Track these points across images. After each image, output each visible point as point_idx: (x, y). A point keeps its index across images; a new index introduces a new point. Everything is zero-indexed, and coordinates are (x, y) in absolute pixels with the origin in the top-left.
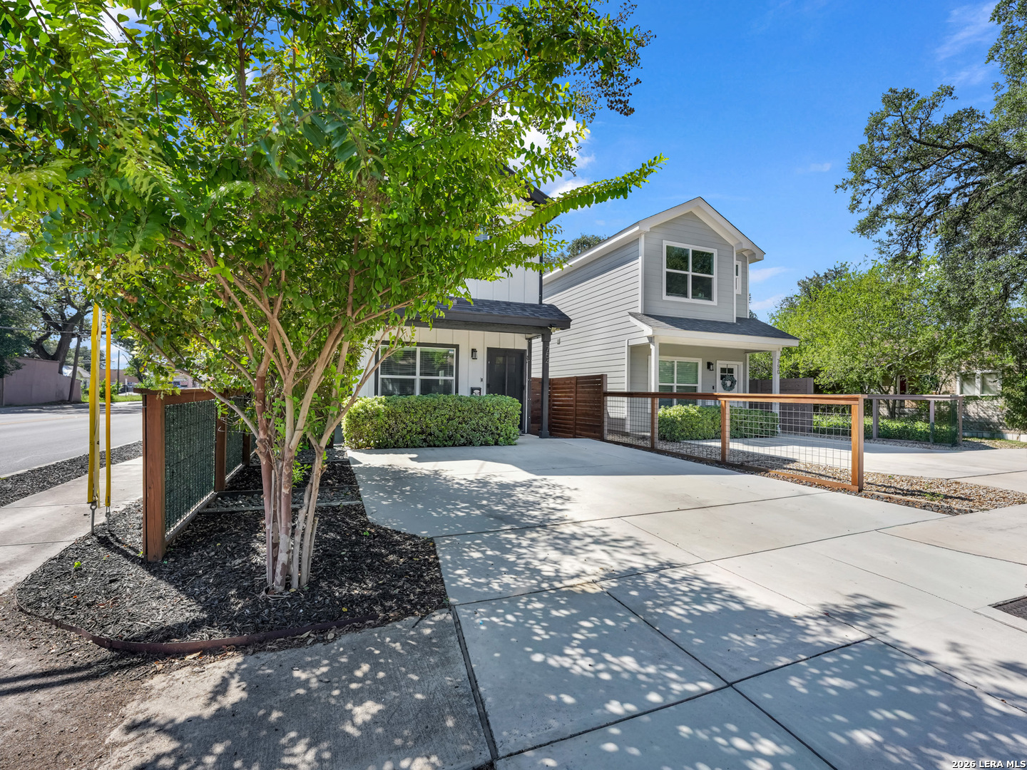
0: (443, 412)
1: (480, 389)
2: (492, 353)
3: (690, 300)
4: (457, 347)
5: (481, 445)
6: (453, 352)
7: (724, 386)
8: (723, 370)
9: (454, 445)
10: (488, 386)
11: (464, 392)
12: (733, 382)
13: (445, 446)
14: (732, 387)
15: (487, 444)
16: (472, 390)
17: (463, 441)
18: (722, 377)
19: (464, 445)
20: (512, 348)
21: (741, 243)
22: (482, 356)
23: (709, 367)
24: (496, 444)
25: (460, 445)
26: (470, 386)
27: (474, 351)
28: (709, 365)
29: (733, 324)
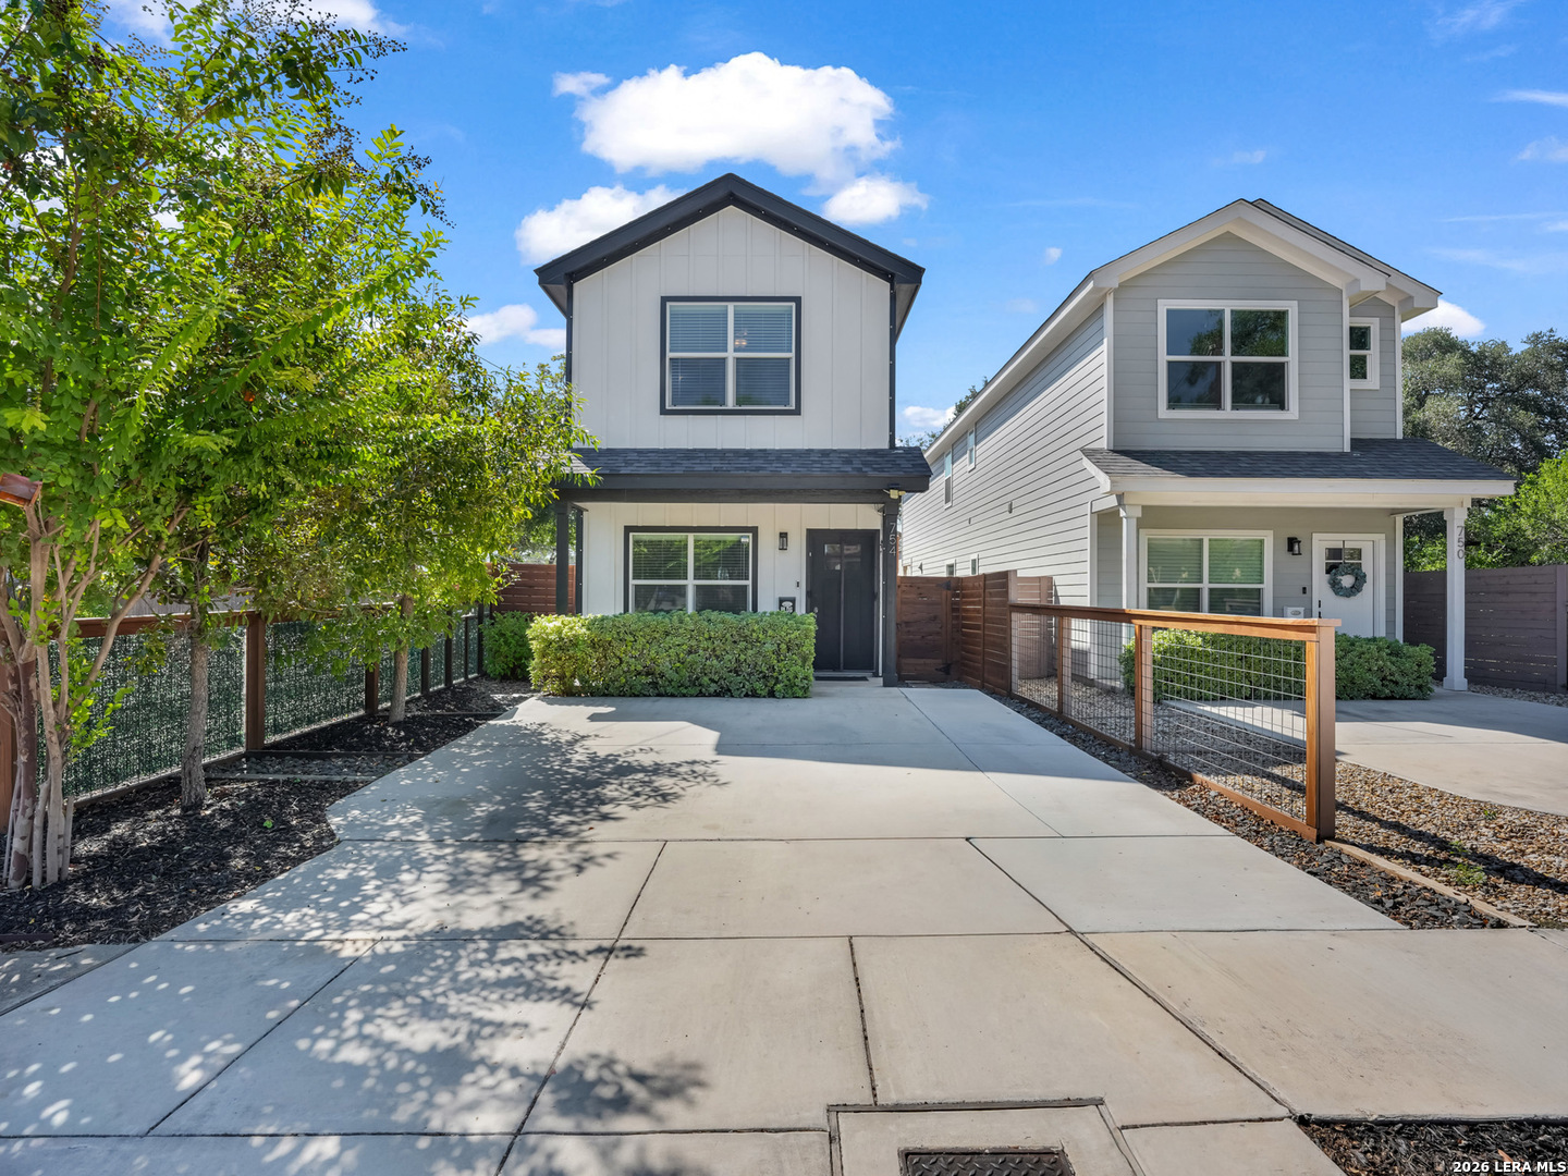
0: (678, 641)
1: (793, 601)
2: (815, 538)
3: (1227, 412)
4: (754, 530)
5: (747, 695)
6: (747, 539)
7: (1335, 586)
8: (1334, 553)
9: (701, 694)
10: (809, 594)
11: (767, 604)
12: (1360, 578)
13: (684, 696)
14: (1355, 589)
15: (754, 694)
16: (781, 601)
17: (713, 688)
18: (1330, 569)
19: (717, 695)
20: (854, 528)
21: (1356, 281)
22: (798, 544)
23: (1291, 549)
24: (772, 694)
25: (710, 695)
26: (777, 596)
27: (783, 535)
28: (1292, 543)
29: (1342, 455)
